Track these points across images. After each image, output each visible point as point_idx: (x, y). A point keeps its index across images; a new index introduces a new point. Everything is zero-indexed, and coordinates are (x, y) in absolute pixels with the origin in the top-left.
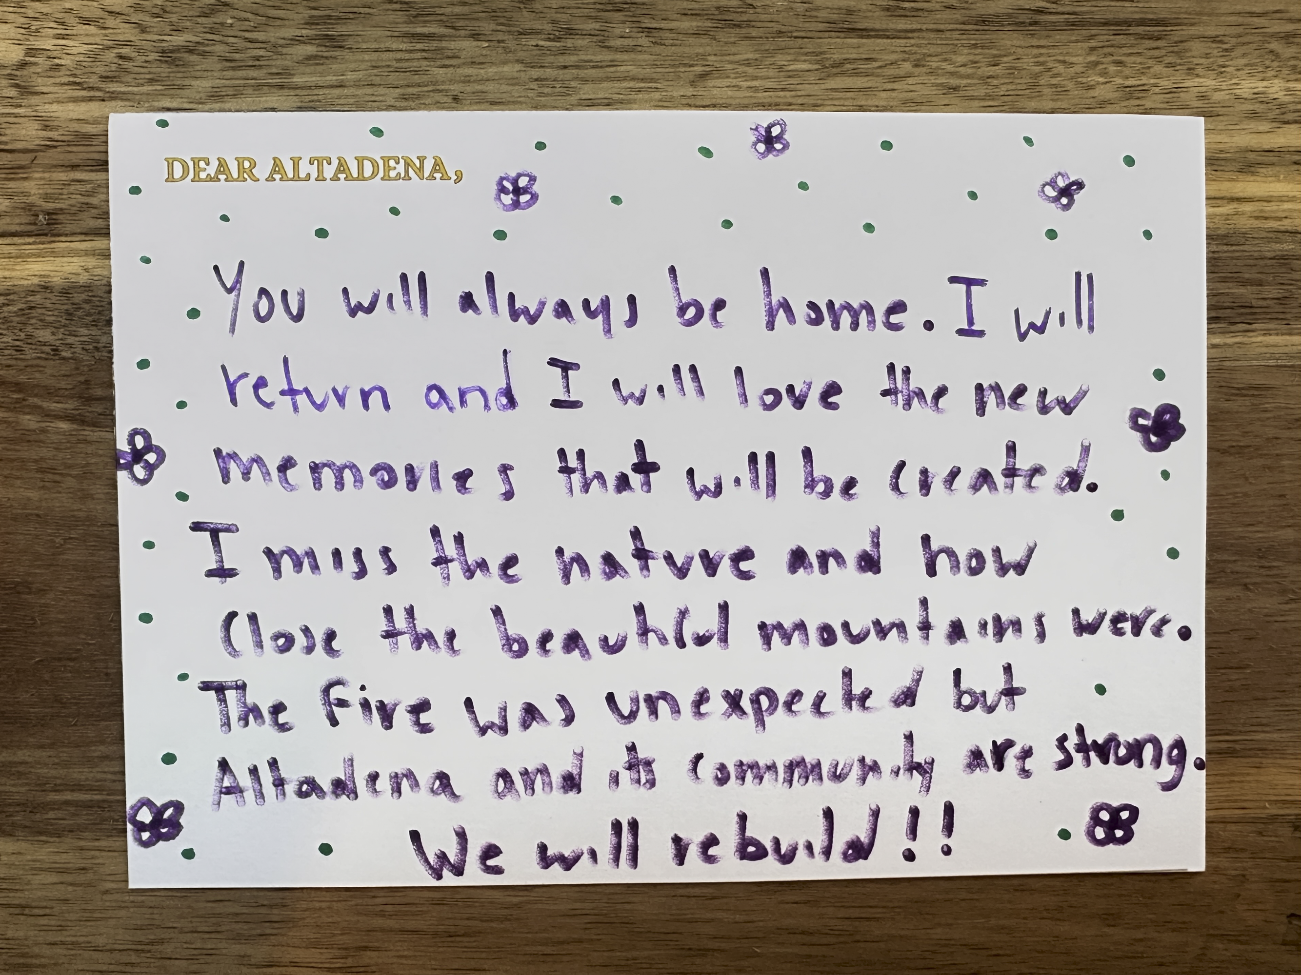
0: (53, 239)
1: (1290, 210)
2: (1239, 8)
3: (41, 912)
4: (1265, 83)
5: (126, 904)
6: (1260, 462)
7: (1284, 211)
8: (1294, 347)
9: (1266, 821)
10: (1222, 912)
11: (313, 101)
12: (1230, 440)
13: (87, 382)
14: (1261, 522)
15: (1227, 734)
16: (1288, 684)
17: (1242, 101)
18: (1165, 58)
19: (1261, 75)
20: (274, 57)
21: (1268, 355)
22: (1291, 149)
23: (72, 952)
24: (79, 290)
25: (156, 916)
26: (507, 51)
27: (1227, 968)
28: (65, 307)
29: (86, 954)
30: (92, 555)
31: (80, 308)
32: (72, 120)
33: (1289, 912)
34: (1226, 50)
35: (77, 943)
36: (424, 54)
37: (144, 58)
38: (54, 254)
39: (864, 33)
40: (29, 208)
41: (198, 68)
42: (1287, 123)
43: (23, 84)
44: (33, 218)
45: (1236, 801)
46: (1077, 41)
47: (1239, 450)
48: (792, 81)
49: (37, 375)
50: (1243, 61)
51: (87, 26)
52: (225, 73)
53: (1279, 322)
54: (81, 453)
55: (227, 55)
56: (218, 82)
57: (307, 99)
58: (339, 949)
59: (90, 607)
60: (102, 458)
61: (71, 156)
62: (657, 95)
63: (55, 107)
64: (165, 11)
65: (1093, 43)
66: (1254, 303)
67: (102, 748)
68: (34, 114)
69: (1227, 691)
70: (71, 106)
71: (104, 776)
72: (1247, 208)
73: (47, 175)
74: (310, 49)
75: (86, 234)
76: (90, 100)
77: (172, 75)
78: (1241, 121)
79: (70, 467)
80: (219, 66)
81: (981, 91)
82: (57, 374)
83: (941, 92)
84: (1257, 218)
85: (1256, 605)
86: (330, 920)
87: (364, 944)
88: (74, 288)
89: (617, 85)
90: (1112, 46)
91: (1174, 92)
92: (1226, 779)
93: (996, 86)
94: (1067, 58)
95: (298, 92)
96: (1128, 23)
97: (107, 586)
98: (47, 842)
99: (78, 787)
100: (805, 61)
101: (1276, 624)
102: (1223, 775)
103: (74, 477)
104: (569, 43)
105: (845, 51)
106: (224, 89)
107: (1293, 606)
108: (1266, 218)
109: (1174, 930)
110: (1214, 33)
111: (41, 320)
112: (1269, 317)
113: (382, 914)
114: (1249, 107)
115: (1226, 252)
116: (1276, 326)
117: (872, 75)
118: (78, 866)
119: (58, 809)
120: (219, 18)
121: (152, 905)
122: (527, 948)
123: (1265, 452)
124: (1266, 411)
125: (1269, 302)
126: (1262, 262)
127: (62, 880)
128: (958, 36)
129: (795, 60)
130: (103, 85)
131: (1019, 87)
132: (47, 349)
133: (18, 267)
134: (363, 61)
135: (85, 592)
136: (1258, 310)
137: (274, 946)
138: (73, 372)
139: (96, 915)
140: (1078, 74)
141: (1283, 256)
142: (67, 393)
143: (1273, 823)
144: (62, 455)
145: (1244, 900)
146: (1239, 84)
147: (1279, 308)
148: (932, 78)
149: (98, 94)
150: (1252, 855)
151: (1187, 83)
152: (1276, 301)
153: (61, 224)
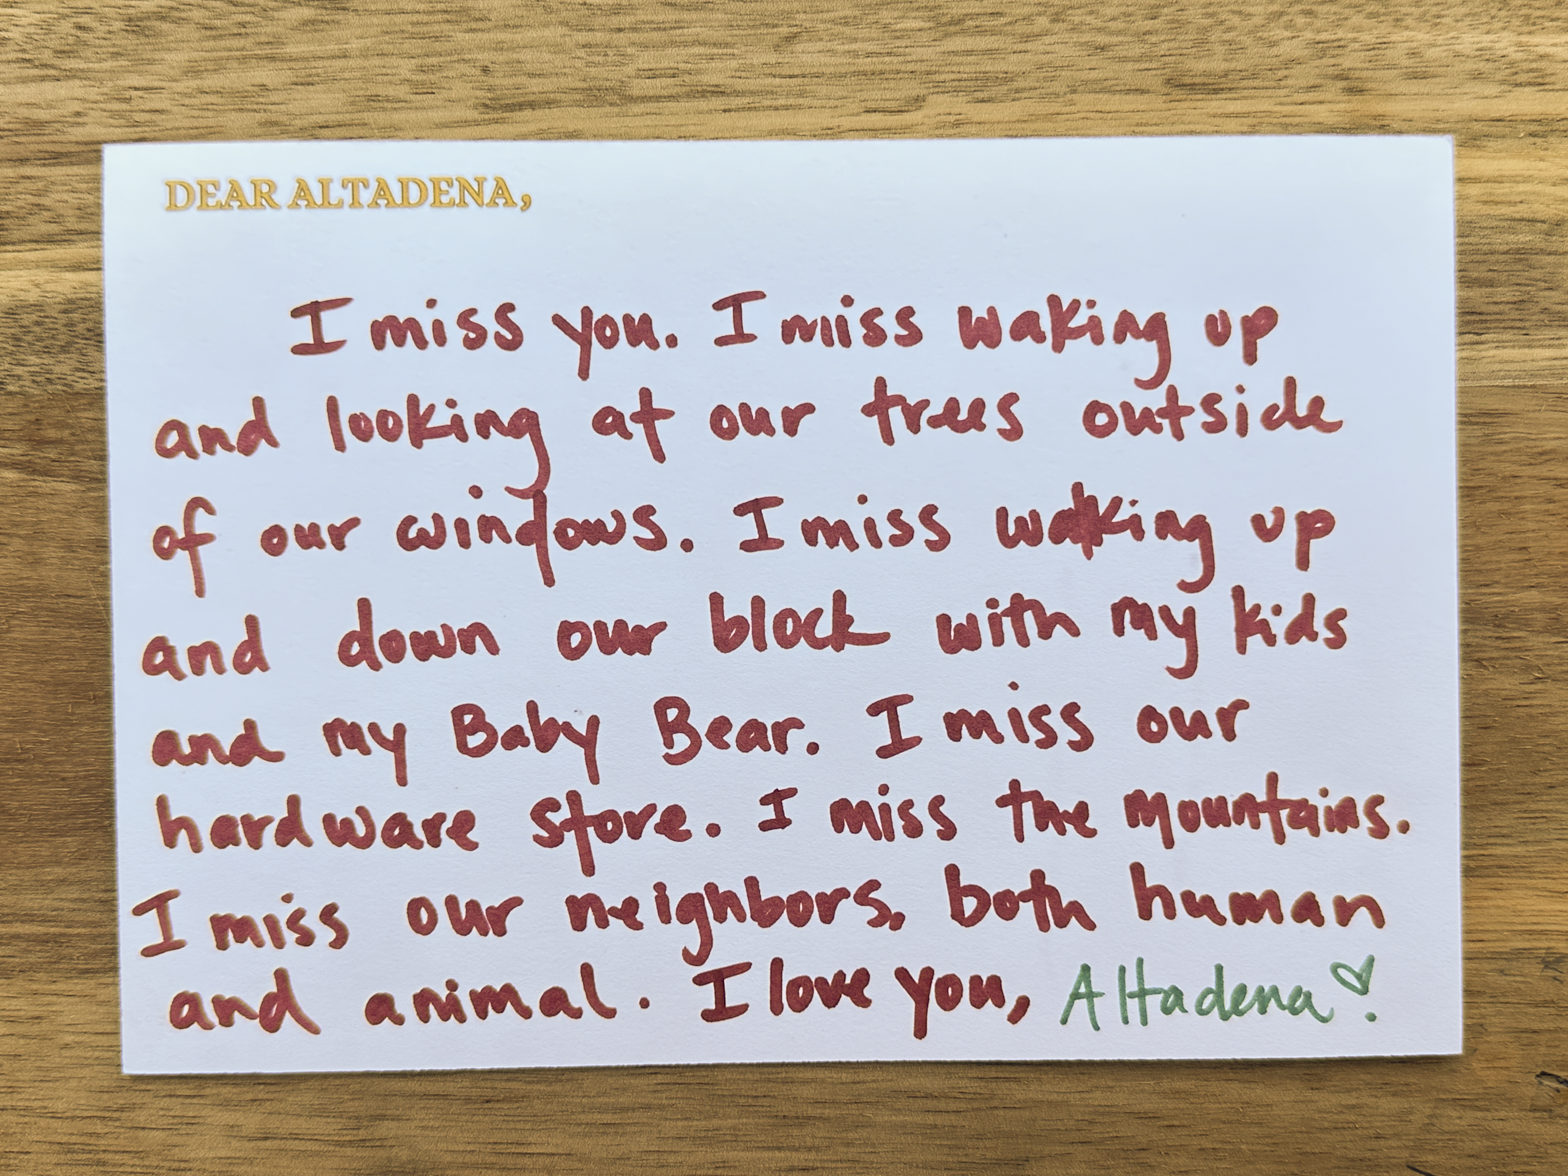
1: (1525, 193)
4: (1491, 37)
5: (90, 1061)
6: (1495, 506)
7: (1519, 193)
9: (1509, 956)
10: (1453, 1071)
11: (310, 76)
14: (1497, 582)
16: (1534, 784)
17: (1463, 58)
19: (1486, 27)
21: (1502, 373)
22: (1524, 118)
24: (29, 310)
27: (1462, 1141)
28: (13, 331)
29: (43, 1123)
30: (44, 633)
31: (30, 332)
32: (20, 105)
33: (1539, 1071)
37: (107, 28)
42: (1520, 85)
48: (898, 43)
50: (1464, 10)
52: (203, 44)
53: (1516, 331)
54: (30, 508)
55: (207, 21)
56: (195, 55)
57: (303, 73)
58: (350, 1118)
59: (43, 698)
61: (17, 148)
62: (734, 64)
66: (1484, 308)
67: (58, 870)
70: (19, 88)
71: (61, 904)
75: (37, 242)
77: (140, 47)
78: (1462, 84)
79: (16, 525)
80: (197, 35)
81: (1137, 50)
83: (1085, 53)
84: (1485, 203)
85: (1494, 687)
87: (379, 1112)
89: (684, 51)
91: (1378, 49)
93: (1155, 44)
95: (292, 64)
97: (65, 671)
99: (30, 918)
100: (915, 18)
101: (1519, 709)
106: (203, 63)
107: (1539, 686)
109: (1395, 1094)
112: (1502, 325)
114: (1470, 66)
116: (1512, 337)
118: (30, 1014)
119: (8, 944)
122: (582, 1117)
123: (1501, 494)
124: (1501, 442)
125: (1502, 307)
126: (1493, 258)
129: (903, 17)
131: (1184, 44)
134: (372, 25)
135: (37, 678)
136: (1488, 318)
137: (270, 1113)
138: (22, 410)
139: (53, 1075)
140: (1257, 28)
141: (1519, 249)
142: (14, 436)
143: (1517, 959)
144: (8, 511)
145: (1482, 1055)
146: (1457, 38)
147: (1515, 315)
148: (1075, 36)
149: (52, 72)
150: (1491, 1000)
151: (1394, 38)
152: (1511, 306)
153: (7, 230)
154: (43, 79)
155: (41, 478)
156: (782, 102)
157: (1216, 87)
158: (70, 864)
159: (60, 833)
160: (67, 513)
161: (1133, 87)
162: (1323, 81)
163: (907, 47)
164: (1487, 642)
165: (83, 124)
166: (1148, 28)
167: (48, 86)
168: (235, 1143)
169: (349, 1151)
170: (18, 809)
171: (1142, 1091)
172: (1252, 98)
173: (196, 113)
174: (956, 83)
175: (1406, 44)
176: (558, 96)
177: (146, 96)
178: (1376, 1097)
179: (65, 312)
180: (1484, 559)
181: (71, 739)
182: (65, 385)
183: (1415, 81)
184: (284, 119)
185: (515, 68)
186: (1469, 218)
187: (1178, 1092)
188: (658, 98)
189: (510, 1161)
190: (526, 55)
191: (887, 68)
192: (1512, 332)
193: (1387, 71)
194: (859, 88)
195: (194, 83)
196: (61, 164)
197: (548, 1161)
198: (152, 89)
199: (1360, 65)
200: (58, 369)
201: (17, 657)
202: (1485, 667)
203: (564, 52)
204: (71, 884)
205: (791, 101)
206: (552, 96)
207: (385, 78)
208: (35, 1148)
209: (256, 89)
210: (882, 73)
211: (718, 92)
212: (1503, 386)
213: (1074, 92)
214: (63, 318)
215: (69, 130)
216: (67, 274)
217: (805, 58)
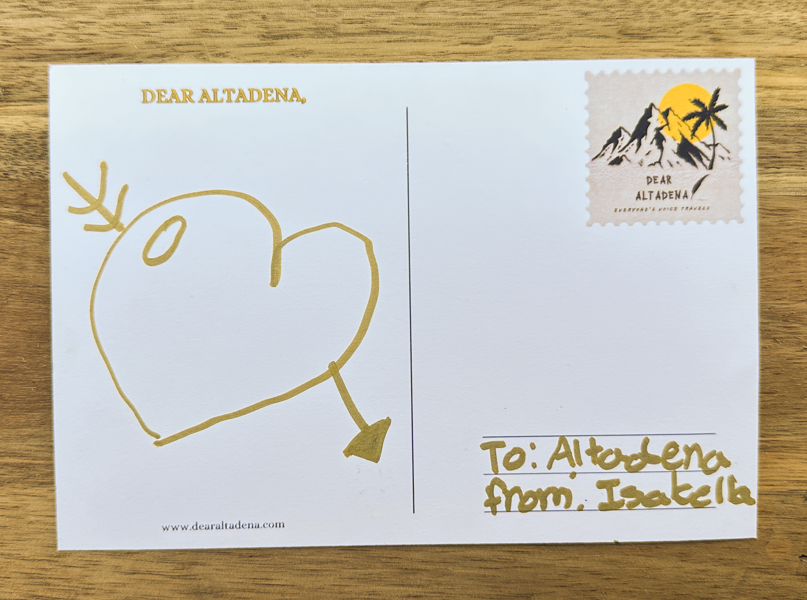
0: (7, 104)
4: (788, 14)
5: (43, 531)
6: (784, 258)
7: (801, 95)
9: (787, 494)
10: (756, 553)
11: (173, 18)
14: (785, 298)
16: (802, 404)
17: (773, 24)
19: (785, 9)
21: (790, 189)
24: (22, 136)
27: (760, 590)
28: (13, 147)
29: (18, 562)
30: (26, 305)
31: (22, 148)
32: (21, 29)
33: (801, 554)
38: (7, 113)
42: (803, 39)
45: (766, 480)
48: (479, 8)
53: (797, 167)
54: (20, 240)
57: (169, 16)
58: (179, 564)
59: (24, 339)
60: (34, 244)
61: (19, 52)
62: (393, 17)
63: (10, 21)
66: (781, 155)
67: (30, 430)
70: (20, 20)
71: (30, 448)
72: (777, 93)
73: (4, 64)
75: (27, 101)
76: (33, 17)
78: (772, 37)
79: (13, 249)
81: (604, 15)
82: (7, 190)
83: (577, 16)
84: (783, 100)
85: (781, 352)
87: (194, 561)
89: (368, 10)
91: (729, 18)
93: (613, 12)
95: (163, 12)
99: (14, 454)
101: (794, 364)
106: (117, 10)
109: (725, 565)
112: (790, 164)
114: (777, 28)
115: (762, 121)
116: (795, 170)
118: (12, 505)
122: (300, 566)
123: (788, 252)
124: (788, 225)
125: (790, 154)
126: (787, 129)
135: (21, 329)
136: (783, 160)
137: (137, 560)
138: (17, 189)
139: (24, 537)
140: (666, 6)
141: (800, 124)
142: (12, 202)
143: (791, 496)
144: (9, 241)
145: (771, 545)
146: (770, 14)
147: (797, 158)
148: (572, 7)
149: (38, 13)
150: (777, 516)
151: (737, 13)
152: (795, 154)
153: (12, 94)
154: (33, 16)
155: (26, 225)
156: (418, 37)
157: (644, 35)
158: (35, 427)
159: (31, 410)
160: (39, 243)
161: (601, 35)
162: (700, 34)
163: (484, 11)
164: (778, 329)
165: (53, 40)
166: (610, 4)
167: (35, 20)
168: (117, 575)
169: (177, 581)
170: (9, 397)
171: (594, 560)
172: (663, 42)
173: (112, 36)
174: (509, 30)
175: (744, 17)
176: (301, 32)
177: (86, 26)
178: (715, 566)
179: (41, 138)
180: (778, 286)
181: (38, 361)
182: (40, 176)
183: (747, 35)
184: (159, 40)
185: (280, 16)
186: (774, 108)
187: (612, 561)
188: (353, 34)
189: (262, 588)
190: (285, 10)
191: (473, 21)
192: (795, 167)
193: (733, 30)
194: (458, 31)
195: (112, 20)
196: (42, 61)
197: (282, 589)
198: (89, 23)
199: (719, 26)
200: (37, 168)
201: (11, 318)
202: (777, 342)
203: (305, 9)
204: (36, 437)
205: (423, 37)
206: (298, 32)
207: (212, 20)
208: (13, 575)
209: (144, 24)
210: (470, 24)
211: (385, 31)
212: (790, 196)
213: (571, 36)
214: (40, 141)
215: (46, 43)
216: (43, 118)
217: (431, 15)
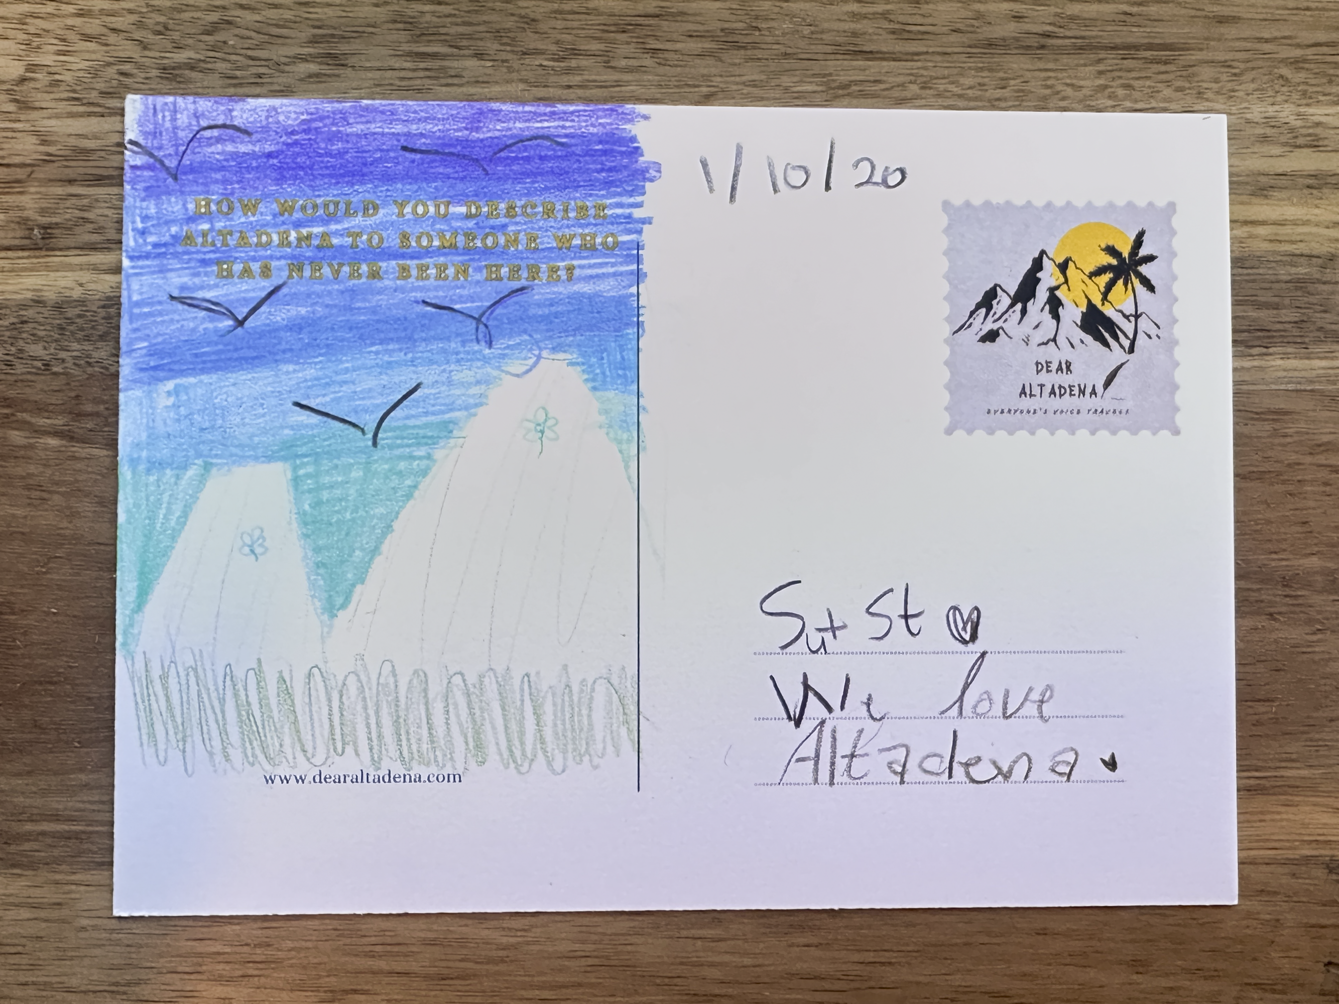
2: (1247, 33)
3: (13, 950)
8: (1314, 372)
12: (1251, 465)
13: (77, 396)
15: (1257, 770)
18: (1174, 82)
20: (277, 74)
23: (44, 993)
25: (134, 956)
26: (510, 70)
34: (1235, 75)
35: (51, 983)
36: (428, 73)
39: (869, 55)
40: (24, 222)
41: (199, 85)
43: (23, 99)
44: (27, 232)
46: (1085, 65)
47: (1261, 476)
49: (28, 390)
51: (89, 44)
64: (167, 29)
65: (1101, 67)
68: (33, 129)
69: (1254, 725)
74: (313, 68)
86: (315, 961)
88: (67, 302)
90: (1120, 70)
92: (1256, 818)
94: (1074, 81)
96: (1136, 47)
98: (20, 875)
102: (1251, 813)
103: (62, 494)
104: (574, 63)
105: (851, 72)
108: (1280, 241)
110: (1223, 59)
111: (33, 335)
113: (371, 955)
117: (878, 97)
120: (220, 37)
121: (130, 943)
127: (36, 916)
128: (965, 60)
130: (101, 101)
132: (39, 364)
133: (10, 281)
